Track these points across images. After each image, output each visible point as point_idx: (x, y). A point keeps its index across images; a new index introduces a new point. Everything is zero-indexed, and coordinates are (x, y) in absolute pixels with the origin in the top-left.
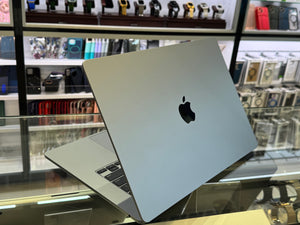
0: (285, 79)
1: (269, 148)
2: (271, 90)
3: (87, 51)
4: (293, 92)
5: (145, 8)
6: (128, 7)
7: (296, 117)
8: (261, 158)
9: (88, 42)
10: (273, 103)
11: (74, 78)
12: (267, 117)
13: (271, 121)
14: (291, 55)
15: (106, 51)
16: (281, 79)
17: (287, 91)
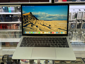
2: (72, 22)
3: (9, 10)
10: (73, 27)
15: (14, 10)
16: (76, 19)
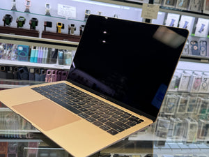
0: (180, 89)
1: (168, 139)
4: (186, 98)
5: (75, 30)
6: (63, 28)
7: (189, 118)
8: (162, 147)
9: (32, 49)
11: (21, 75)
12: (166, 116)
13: (169, 119)
14: (184, 72)
17: (181, 97)
